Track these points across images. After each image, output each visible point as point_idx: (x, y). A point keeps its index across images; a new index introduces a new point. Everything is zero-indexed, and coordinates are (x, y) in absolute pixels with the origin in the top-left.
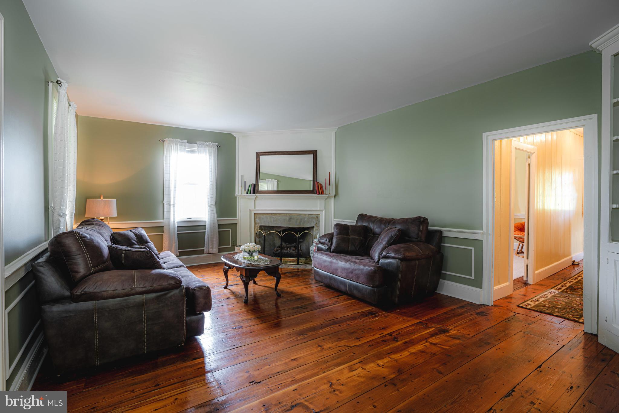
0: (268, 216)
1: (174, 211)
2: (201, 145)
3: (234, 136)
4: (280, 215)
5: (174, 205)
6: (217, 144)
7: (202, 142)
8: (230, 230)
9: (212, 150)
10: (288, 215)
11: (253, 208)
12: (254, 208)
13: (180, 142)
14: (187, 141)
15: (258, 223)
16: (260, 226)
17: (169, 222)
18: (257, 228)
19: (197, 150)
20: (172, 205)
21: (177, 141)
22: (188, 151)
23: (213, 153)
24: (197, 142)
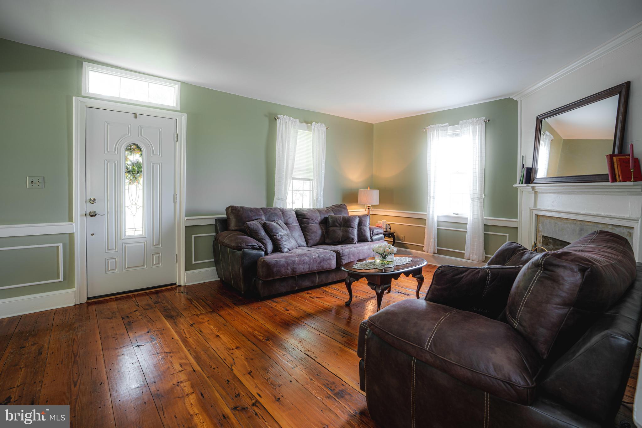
0: (553, 221)
1: (433, 204)
2: (463, 125)
3: (515, 99)
4: (568, 222)
5: (434, 197)
6: (484, 118)
7: (465, 121)
8: (506, 236)
9: (477, 128)
10: (578, 222)
11: (532, 207)
12: (534, 207)
13: (441, 127)
14: (448, 124)
15: (541, 232)
16: (543, 236)
17: (429, 215)
18: (539, 238)
19: (460, 132)
20: (432, 197)
21: (439, 126)
22: (452, 135)
23: (479, 132)
24: (460, 122)
